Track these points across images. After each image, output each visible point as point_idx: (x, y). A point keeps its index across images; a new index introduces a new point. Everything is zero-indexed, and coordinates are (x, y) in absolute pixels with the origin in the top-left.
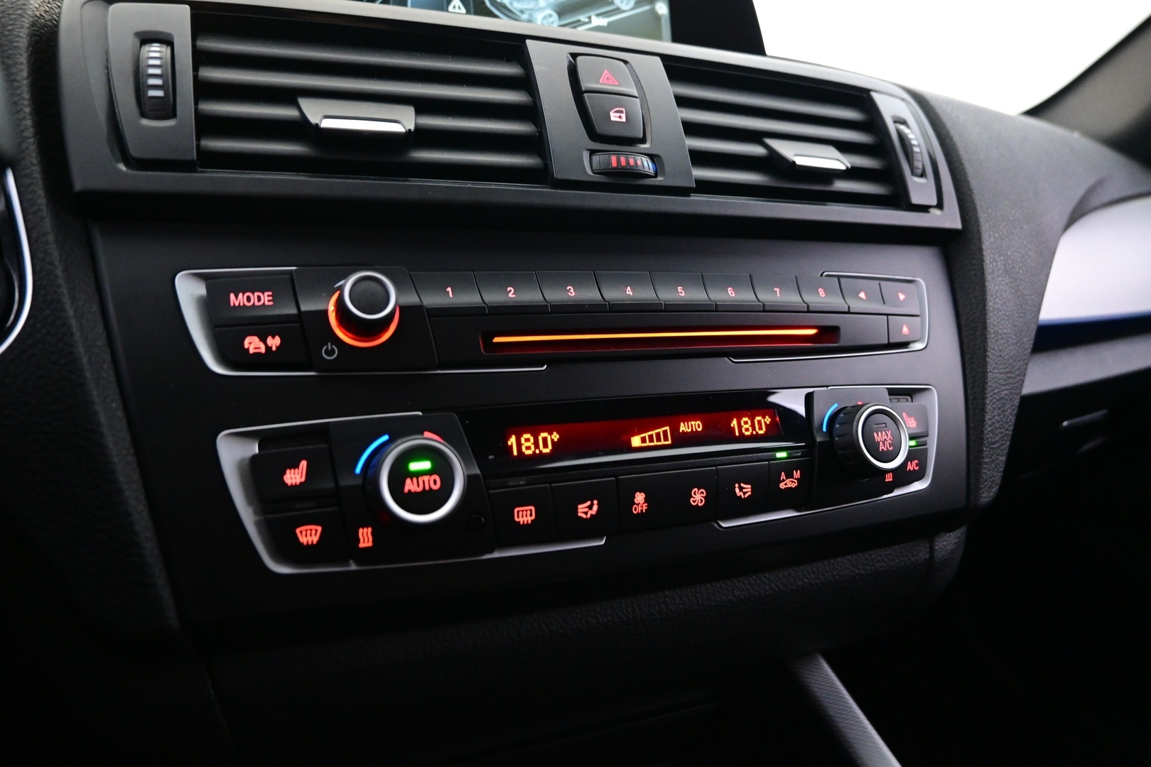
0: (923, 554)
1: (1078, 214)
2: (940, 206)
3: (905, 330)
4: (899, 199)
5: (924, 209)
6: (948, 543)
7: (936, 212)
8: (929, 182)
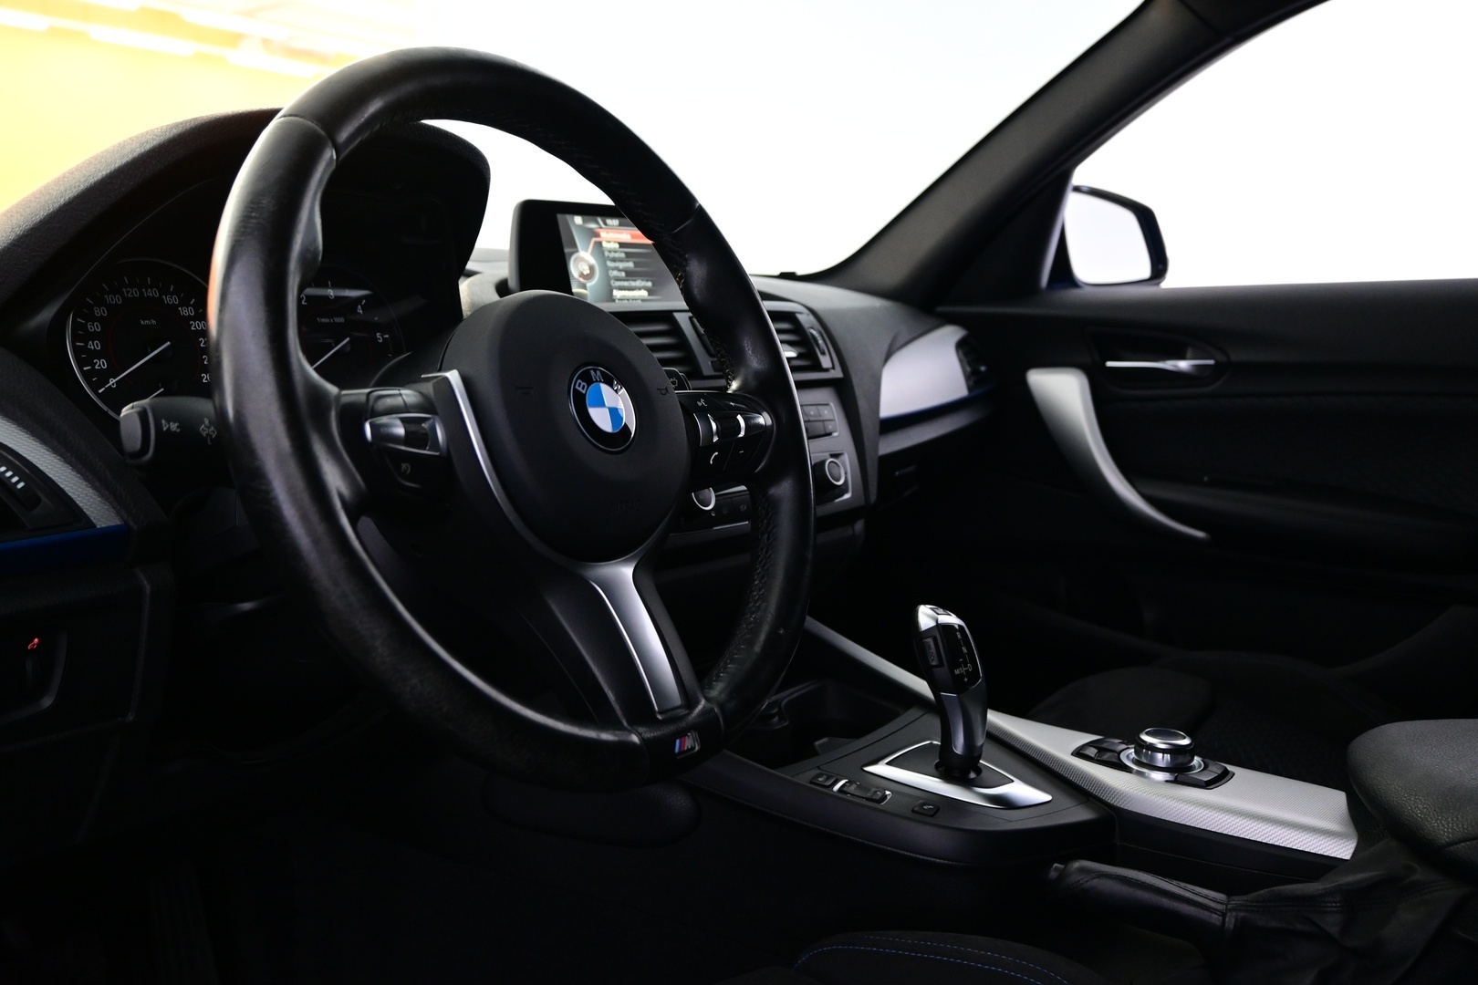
0: (851, 533)
1: (888, 356)
2: (833, 368)
3: (830, 427)
4: (817, 367)
5: (827, 370)
6: (859, 526)
7: (832, 371)
8: (828, 357)
